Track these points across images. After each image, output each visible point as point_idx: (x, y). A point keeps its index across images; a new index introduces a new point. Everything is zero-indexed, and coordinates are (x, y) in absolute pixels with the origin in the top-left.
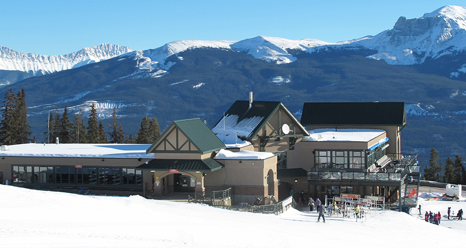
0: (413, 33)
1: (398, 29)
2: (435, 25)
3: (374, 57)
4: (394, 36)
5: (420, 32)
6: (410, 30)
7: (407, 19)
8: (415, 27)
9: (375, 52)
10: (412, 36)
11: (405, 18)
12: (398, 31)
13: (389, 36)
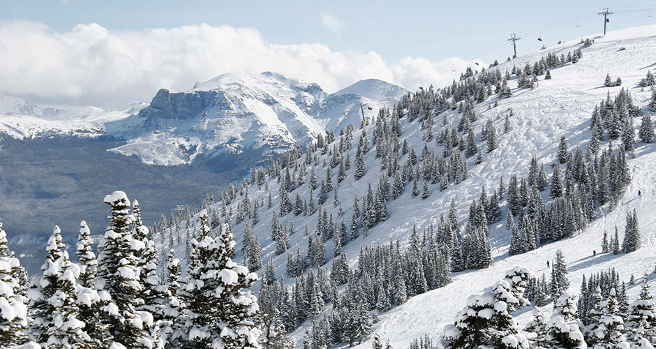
0: (179, 114)
1: (158, 108)
2: (211, 104)
3: (121, 152)
4: (150, 118)
5: (190, 114)
6: (174, 109)
7: (170, 93)
8: (181, 106)
9: (123, 141)
10: (177, 119)
11: (168, 92)
12: (157, 110)
13: (143, 116)
